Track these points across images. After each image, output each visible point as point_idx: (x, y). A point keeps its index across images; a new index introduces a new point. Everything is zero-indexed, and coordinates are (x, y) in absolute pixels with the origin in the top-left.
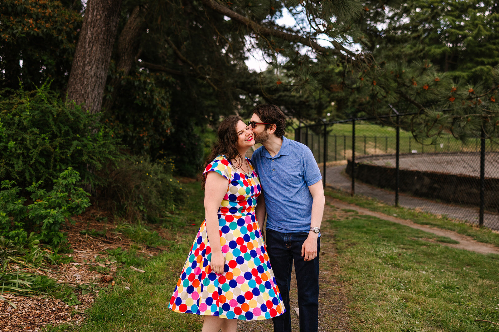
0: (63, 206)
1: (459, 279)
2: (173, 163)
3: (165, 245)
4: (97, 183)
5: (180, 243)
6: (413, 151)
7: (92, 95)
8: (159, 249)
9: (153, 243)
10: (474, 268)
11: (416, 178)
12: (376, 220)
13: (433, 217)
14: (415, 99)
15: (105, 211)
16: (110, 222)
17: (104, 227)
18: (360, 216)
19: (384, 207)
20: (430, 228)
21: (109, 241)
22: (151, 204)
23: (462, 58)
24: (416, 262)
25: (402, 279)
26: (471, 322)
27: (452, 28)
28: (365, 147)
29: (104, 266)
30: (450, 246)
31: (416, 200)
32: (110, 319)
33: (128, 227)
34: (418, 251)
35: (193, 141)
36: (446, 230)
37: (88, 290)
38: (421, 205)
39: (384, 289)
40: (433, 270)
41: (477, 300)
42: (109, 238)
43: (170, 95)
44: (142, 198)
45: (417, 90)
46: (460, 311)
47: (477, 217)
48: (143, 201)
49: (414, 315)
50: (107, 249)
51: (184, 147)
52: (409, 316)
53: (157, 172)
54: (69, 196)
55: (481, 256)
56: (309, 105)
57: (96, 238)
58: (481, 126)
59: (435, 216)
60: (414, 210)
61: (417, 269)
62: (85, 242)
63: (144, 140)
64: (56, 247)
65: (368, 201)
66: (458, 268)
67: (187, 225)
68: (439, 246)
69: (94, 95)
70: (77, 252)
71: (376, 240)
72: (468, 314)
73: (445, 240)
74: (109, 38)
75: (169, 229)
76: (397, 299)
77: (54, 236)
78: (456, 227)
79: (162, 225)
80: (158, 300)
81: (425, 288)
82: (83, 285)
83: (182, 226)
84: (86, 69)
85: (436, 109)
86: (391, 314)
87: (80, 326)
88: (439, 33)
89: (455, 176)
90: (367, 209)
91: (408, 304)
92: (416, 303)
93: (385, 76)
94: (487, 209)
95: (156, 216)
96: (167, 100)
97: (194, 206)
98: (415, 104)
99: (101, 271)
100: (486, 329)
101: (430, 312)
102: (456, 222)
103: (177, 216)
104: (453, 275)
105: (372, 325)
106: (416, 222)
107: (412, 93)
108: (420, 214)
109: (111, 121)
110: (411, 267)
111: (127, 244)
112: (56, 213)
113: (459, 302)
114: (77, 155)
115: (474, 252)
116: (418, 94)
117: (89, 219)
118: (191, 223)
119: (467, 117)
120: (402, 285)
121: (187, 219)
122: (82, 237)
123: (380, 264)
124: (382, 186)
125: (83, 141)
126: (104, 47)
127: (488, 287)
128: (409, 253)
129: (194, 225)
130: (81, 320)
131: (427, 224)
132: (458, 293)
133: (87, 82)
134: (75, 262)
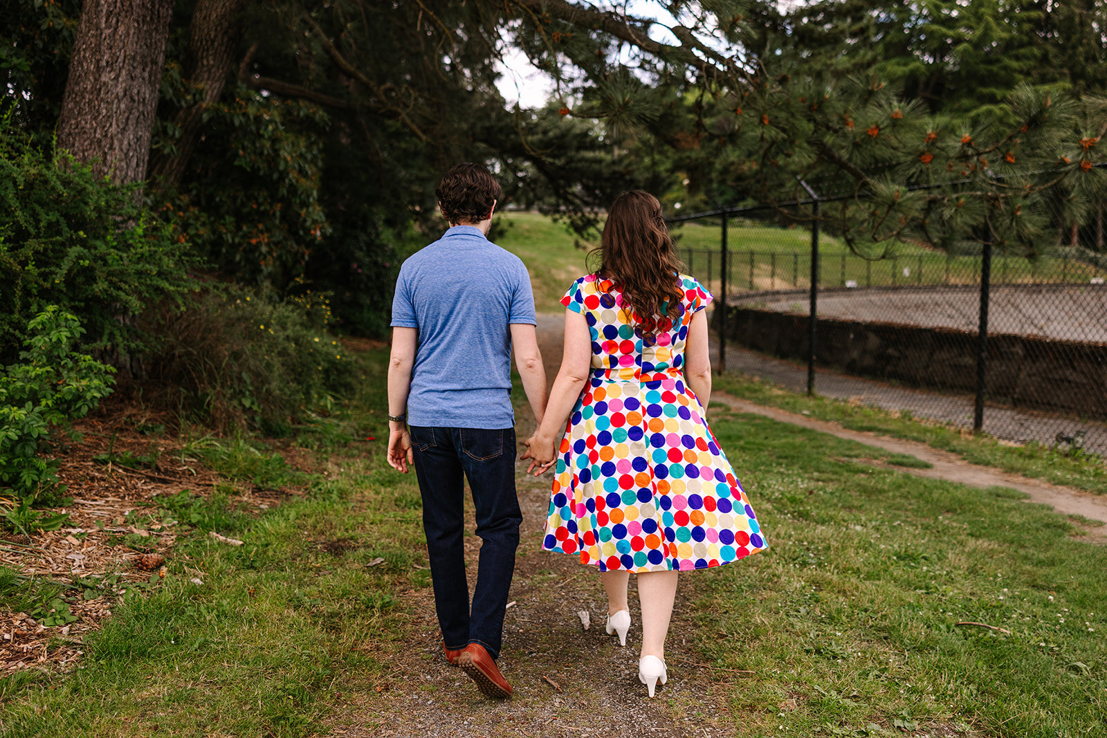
0: (45, 397)
1: (929, 540)
2: (327, 305)
3: (300, 483)
4: (133, 345)
5: (334, 478)
6: (849, 284)
7: (121, 143)
8: (283, 493)
9: (272, 480)
10: (961, 517)
11: (852, 336)
12: (767, 422)
13: (882, 415)
14: (850, 159)
15: (161, 411)
16: (171, 434)
17: (155, 446)
18: (733, 415)
19: (784, 397)
20: (877, 437)
21: (163, 476)
22: (269, 392)
23: (952, 88)
24: (843, 507)
25: (813, 543)
26: (948, 627)
27: (933, 22)
28: (752, 274)
29: (145, 534)
30: (914, 472)
31: (852, 383)
32: (143, 654)
33: (211, 445)
34: (848, 484)
35: (380, 260)
36: (907, 440)
37: (98, 589)
38: (859, 392)
39: (774, 566)
40: (878, 523)
41: (963, 581)
42: (166, 470)
43: (320, 151)
44: (248, 381)
45: (855, 138)
46: (928, 606)
47: (969, 414)
48: (251, 388)
49: (832, 618)
50: (157, 495)
51: (360, 271)
52: (822, 621)
53: (286, 324)
54: (59, 374)
55: (977, 492)
56: (632, 181)
57: (134, 472)
58: (985, 217)
59: (887, 414)
60: (845, 401)
61: (844, 521)
62: (104, 480)
63: (261, 253)
64: (28, 492)
65: (752, 385)
66: (929, 517)
67: (355, 440)
68: (891, 473)
69: (126, 142)
70: (83, 505)
71: (763, 464)
72: (944, 612)
73: (905, 460)
74: (157, 6)
75: (312, 448)
76: (798, 586)
77: (24, 467)
78: (928, 434)
79: (296, 440)
80: (266, 605)
81: (858, 560)
82: (87, 578)
83: (343, 441)
84: (104, 79)
85: (893, 181)
86: (784, 617)
87: (68, 674)
88: (907, 32)
89: (930, 331)
90: (748, 402)
91: (821, 594)
92: (839, 592)
93: (787, 106)
94: (990, 398)
95: (284, 421)
96: (313, 161)
97: (377, 400)
98: (850, 169)
99: (136, 546)
100: (978, 641)
101: (866, 611)
102: (928, 424)
103: (336, 421)
104: (917, 532)
105: (744, 642)
106: (848, 427)
107: (844, 144)
108: (856, 410)
109: (180, 208)
110: (832, 518)
111: (207, 482)
112: (24, 417)
113: (927, 588)
114: (80, 279)
115: (961, 483)
116: (856, 145)
117: (121, 430)
118: (364, 436)
119: (957, 199)
120: (812, 555)
121: (357, 427)
122: (98, 470)
123: (769, 513)
124: (782, 355)
125: (96, 248)
126: (145, 28)
127: (986, 554)
128: (829, 490)
129: (372, 440)
130: (71, 659)
131: (870, 429)
132: (925, 568)
133: (108, 112)
134: (74, 527)
